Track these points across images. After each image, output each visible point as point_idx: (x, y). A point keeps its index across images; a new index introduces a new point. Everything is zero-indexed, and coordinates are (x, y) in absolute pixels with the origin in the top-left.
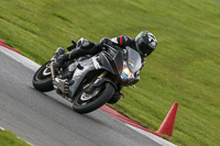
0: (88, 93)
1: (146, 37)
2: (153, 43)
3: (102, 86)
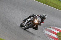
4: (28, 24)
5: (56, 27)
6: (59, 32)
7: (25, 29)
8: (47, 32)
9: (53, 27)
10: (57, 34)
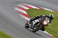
0: (36, 27)
1: (51, 15)
2: (53, 17)
3: (39, 26)
4: (37, 26)
5: (25, 4)
6: (28, 9)
7: (34, 32)
8: (17, 9)
9: (23, 4)
10: (27, 11)
